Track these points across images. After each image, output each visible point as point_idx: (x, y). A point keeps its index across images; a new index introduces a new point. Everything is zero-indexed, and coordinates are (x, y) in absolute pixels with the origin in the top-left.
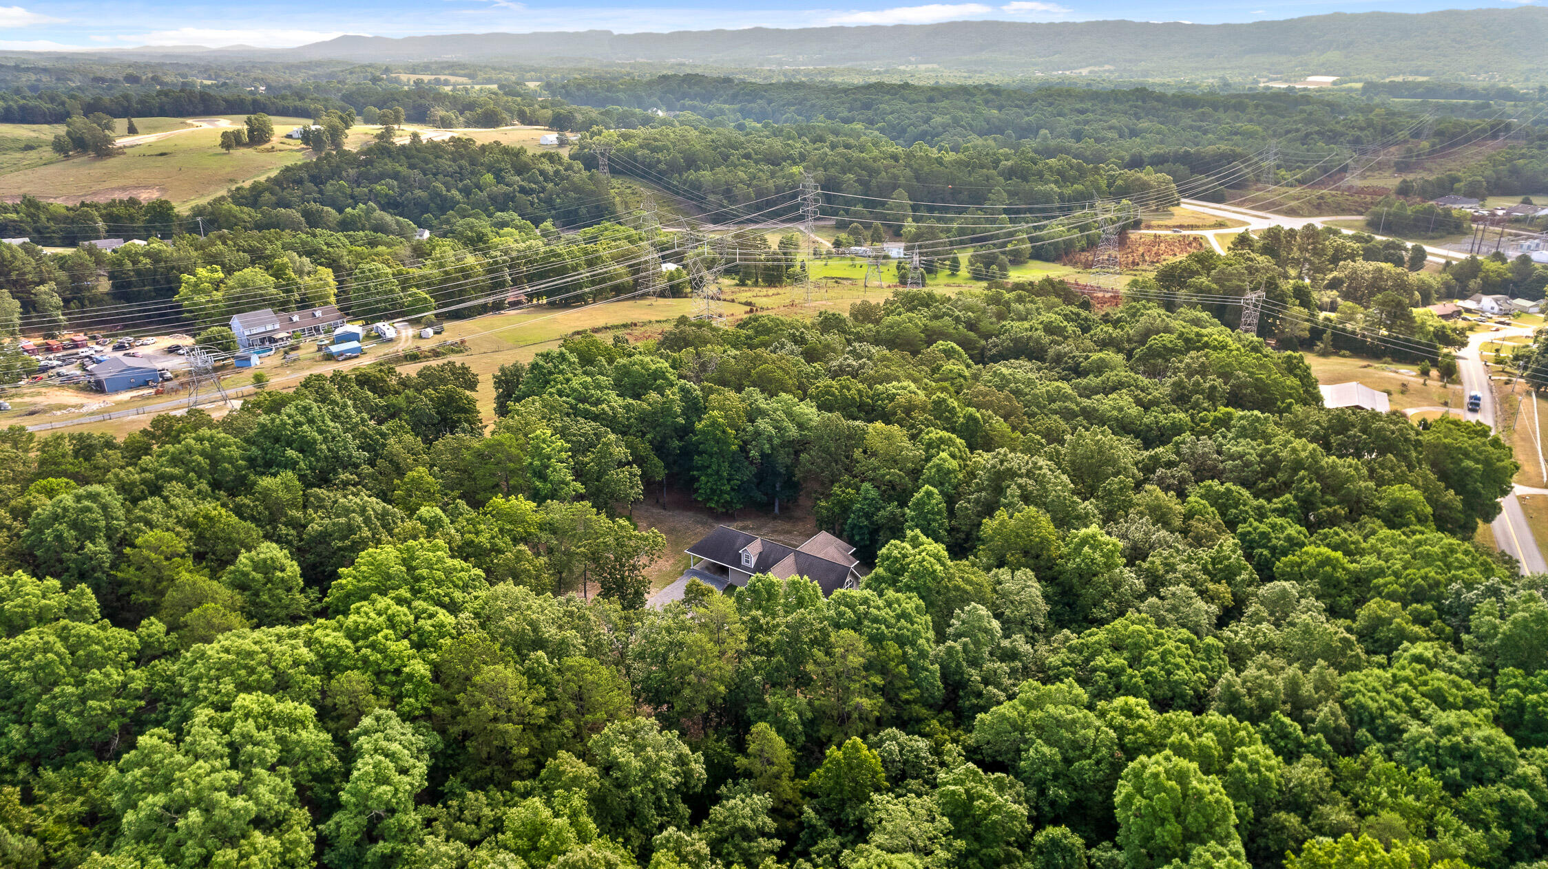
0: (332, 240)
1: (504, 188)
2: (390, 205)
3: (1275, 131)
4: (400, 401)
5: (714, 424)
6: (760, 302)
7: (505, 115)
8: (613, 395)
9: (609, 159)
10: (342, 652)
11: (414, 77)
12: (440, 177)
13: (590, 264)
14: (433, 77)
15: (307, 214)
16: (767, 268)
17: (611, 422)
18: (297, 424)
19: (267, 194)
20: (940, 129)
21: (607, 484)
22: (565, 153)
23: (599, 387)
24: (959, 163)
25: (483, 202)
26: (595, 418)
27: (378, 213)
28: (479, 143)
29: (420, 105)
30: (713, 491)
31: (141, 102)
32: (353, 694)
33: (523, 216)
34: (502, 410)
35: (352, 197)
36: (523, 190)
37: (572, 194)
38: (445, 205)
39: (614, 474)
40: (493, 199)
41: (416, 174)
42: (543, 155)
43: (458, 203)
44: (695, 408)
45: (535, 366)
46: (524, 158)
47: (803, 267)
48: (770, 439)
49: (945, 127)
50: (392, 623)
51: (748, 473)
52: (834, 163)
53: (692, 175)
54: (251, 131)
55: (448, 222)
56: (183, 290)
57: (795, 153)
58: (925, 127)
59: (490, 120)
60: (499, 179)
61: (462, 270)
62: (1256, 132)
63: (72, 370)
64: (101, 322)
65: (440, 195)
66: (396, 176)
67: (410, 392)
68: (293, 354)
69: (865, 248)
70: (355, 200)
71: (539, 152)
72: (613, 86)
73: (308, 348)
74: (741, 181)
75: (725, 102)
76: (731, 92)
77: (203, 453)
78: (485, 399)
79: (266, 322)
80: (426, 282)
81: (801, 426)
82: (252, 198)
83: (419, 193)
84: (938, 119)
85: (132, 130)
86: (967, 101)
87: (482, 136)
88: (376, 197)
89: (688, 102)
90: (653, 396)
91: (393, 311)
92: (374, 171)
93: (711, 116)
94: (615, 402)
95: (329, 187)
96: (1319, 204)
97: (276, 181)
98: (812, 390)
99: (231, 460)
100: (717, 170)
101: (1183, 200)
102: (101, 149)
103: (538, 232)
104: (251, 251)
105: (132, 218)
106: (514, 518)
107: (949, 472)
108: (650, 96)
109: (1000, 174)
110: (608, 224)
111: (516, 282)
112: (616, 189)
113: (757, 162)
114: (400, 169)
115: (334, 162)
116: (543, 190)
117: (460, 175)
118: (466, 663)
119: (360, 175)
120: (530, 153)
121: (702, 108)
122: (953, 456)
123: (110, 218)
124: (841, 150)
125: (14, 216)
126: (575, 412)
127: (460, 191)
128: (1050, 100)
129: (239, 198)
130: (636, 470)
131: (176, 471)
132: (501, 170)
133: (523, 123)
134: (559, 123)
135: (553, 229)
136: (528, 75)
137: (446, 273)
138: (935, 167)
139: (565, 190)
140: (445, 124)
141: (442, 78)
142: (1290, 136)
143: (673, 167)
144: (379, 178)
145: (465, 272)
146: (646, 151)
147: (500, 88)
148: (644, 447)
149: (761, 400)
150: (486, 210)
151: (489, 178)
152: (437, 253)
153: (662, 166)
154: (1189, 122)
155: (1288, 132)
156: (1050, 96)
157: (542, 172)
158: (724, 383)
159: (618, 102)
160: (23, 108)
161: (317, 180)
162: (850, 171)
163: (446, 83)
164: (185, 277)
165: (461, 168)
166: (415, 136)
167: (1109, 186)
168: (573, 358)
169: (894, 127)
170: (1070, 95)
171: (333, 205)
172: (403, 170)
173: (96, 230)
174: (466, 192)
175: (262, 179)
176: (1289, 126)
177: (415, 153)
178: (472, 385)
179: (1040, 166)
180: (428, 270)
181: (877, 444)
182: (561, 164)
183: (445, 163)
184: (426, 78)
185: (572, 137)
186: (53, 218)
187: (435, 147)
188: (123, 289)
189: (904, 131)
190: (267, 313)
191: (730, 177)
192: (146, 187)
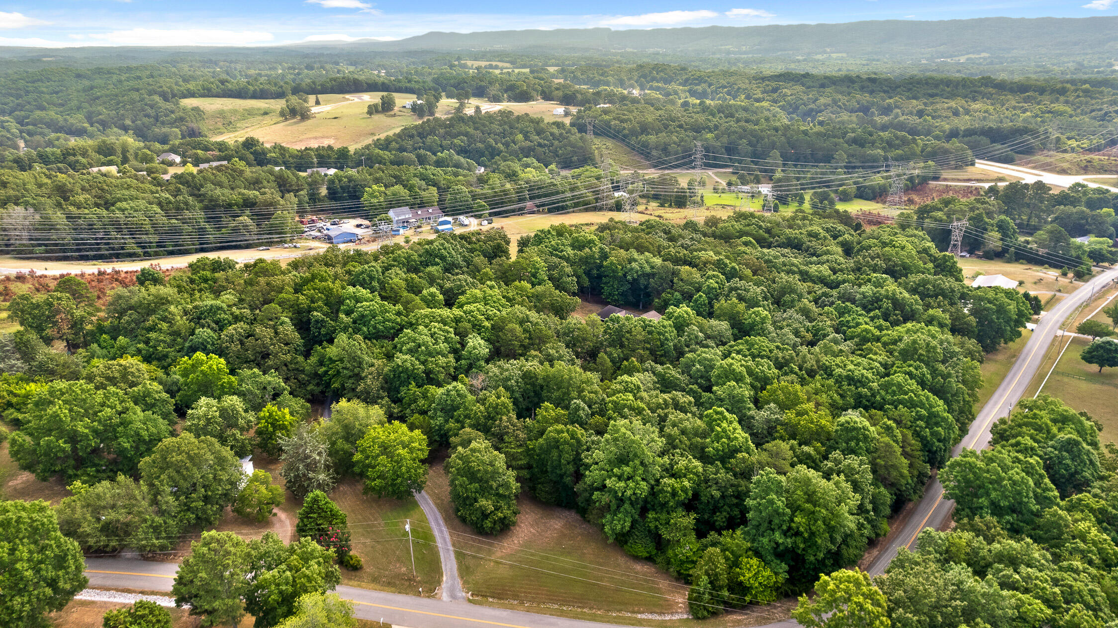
0: (435, 172)
1: (528, 143)
2: (462, 151)
3: (1082, 110)
4: (477, 246)
5: (612, 263)
6: (666, 216)
7: (534, 94)
8: (569, 249)
9: (594, 126)
10: (462, 317)
11: (476, 64)
12: (492, 135)
13: (572, 190)
14: (488, 63)
15: (419, 157)
16: (677, 197)
17: (567, 260)
18: (439, 249)
19: (394, 143)
20: (823, 107)
21: (561, 283)
22: (567, 121)
23: (563, 245)
24: (818, 134)
25: (516, 152)
26: (560, 258)
27: (456, 157)
28: (516, 114)
29: (480, 86)
30: (610, 294)
31: (322, 85)
32: (465, 328)
33: (539, 161)
34: (521, 251)
35: (441, 146)
36: (540, 145)
37: (569, 148)
38: (494, 153)
39: (565, 279)
40: (522, 149)
41: (478, 133)
42: (554, 123)
43: (502, 152)
44: (604, 256)
45: (536, 235)
46: (542, 125)
47: (702, 197)
48: (637, 272)
49: (826, 106)
50: (478, 310)
51: (626, 287)
52: (735, 132)
53: (643, 138)
54: (383, 104)
55: (496, 163)
56: (365, 195)
57: (711, 125)
58: (812, 106)
59: (524, 97)
60: (526, 137)
61: (504, 191)
62: (1065, 112)
63: (315, 233)
64: (322, 211)
65: (491, 146)
66: (466, 134)
67: (481, 243)
68: (419, 230)
69: (746, 188)
70: (443, 148)
71: (552, 120)
72: (605, 72)
73: (426, 228)
74: (675, 143)
75: (680, 84)
76: (684, 78)
77: (404, 258)
78: (513, 249)
79: (405, 213)
80: (485, 197)
81: (652, 268)
82: (385, 145)
83: (479, 145)
84: (822, 100)
85: (318, 103)
86: (848, 87)
87: (518, 108)
88: (452, 146)
89: (655, 84)
90: (587, 250)
91: (468, 211)
92: (454, 131)
93: (668, 94)
94: (570, 251)
95: (429, 139)
96: (1086, 166)
97: (399, 136)
98: (662, 253)
99: (415, 261)
100: (660, 135)
101: (977, 161)
102: (304, 116)
103: (547, 170)
104: (395, 177)
105: (329, 157)
106: (522, 289)
107: (713, 288)
108: (630, 79)
109: (847, 142)
110: (588, 167)
111: (531, 198)
112: (599, 145)
113: (686, 130)
114: (469, 130)
115: (432, 125)
116: (552, 145)
117: (504, 134)
118: (503, 323)
119: (446, 133)
120: (546, 122)
121: (664, 89)
122: (717, 283)
123: (319, 156)
124: (743, 123)
125: (273, 155)
126: (552, 254)
127: (503, 144)
128: (911, 86)
129: (377, 144)
130: (575, 279)
131: (396, 263)
132: (528, 132)
133: (543, 98)
134: (567, 100)
135: (555, 169)
136: (550, 62)
137: (495, 192)
138: (801, 136)
139: (565, 146)
140: (496, 99)
141: (494, 63)
142: (1093, 114)
143: (633, 133)
144: (456, 136)
145: (505, 192)
146: (617, 122)
147: (532, 72)
148: (580, 271)
149: (636, 255)
150: (517, 156)
151: (520, 137)
152: (490, 182)
153: (626, 132)
154: (1014, 103)
155: (1093, 111)
156: (911, 83)
157: (552, 134)
158: (621, 248)
159: (607, 84)
160: (262, 90)
161: (422, 135)
162: (744, 138)
163: (496, 67)
164: (367, 189)
165: (504, 130)
166: (478, 109)
167: (922, 152)
168: (554, 233)
169: (791, 106)
170: (927, 84)
171: (429, 150)
172: (471, 130)
173: (312, 163)
174: (507, 145)
175: (391, 133)
176: (1095, 107)
177: (478, 120)
178: (508, 243)
179: (875, 137)
180: (487, 191)
181: (684, 276)
182: (564, 129)
183: (495, 127)
184: (483, 64)
185: (574, 110)
186: (291, 156)
187: (490, 117)
188: (333, 194)
189: (797, 108)
190: (406, 209)
191: (667, 140)
192: (327, 137)
